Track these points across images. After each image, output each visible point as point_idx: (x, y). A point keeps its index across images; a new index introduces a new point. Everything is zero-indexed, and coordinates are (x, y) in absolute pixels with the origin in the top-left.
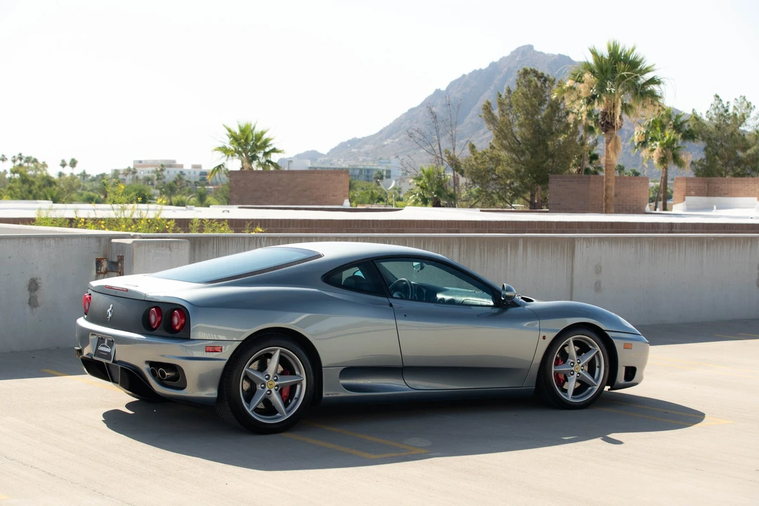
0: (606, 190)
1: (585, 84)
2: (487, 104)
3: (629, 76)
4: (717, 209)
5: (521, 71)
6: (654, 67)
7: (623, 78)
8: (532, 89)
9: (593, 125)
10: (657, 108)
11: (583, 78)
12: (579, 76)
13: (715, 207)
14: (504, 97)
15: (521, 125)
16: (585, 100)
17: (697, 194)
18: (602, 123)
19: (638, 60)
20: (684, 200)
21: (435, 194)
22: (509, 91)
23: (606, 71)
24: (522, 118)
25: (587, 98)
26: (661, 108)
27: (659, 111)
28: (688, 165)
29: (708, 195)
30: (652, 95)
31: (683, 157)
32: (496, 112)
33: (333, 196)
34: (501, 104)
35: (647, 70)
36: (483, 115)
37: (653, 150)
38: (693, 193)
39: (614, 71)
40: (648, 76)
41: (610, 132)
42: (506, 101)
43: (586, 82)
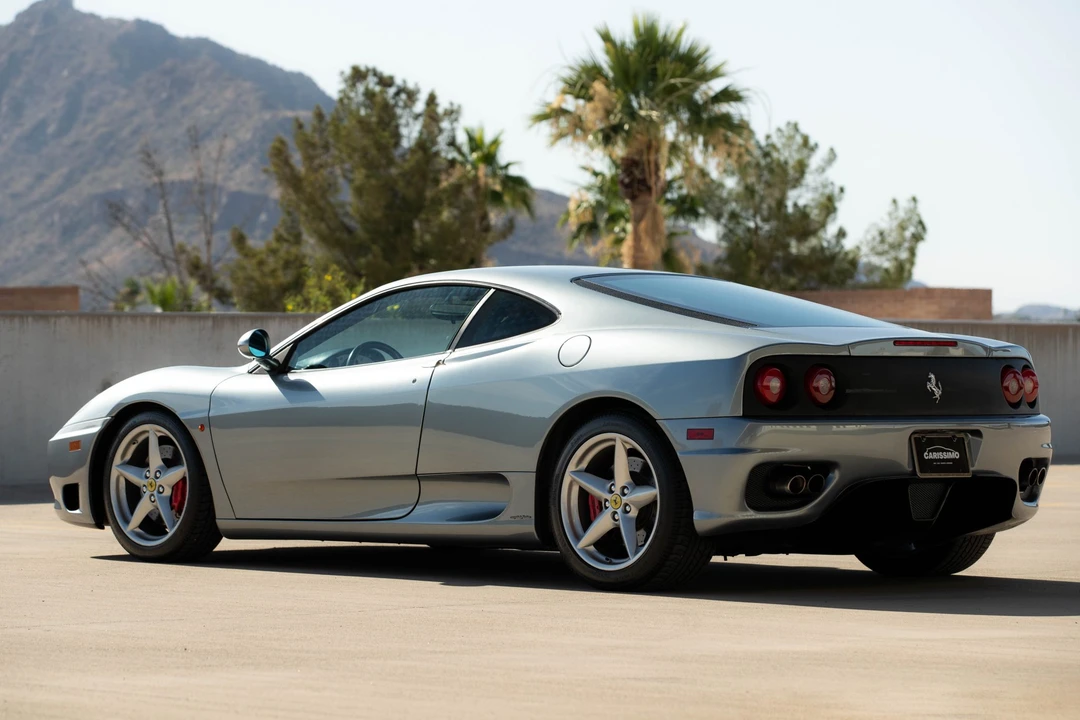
1: (597, 103)
2: (277, 144)
3: (685, 85)
5: (348, 71)
6: (725, 69)
7: (672, 89)
8: (378, 109)
10: (735, 151)
11: (591, 92)
12: (582, 87)
14: (308, 129)
15: (359, 191)
16: (600, 136)
18: (627, 180)
19: (696, 53)
22: (320, 116)
24: (359, 176)
25: (602, 130)
26: (743, 150)
27: (740, 156)
30: (726, 120)
32: (297, 158)
34: (307, 145)
35: (715, 74)
36: (272, 169)
37: (619, 241)
39: (653, 75)
40: (716, 86)
41: (642, 198)
42: (316, 138)
43: (596, 98)
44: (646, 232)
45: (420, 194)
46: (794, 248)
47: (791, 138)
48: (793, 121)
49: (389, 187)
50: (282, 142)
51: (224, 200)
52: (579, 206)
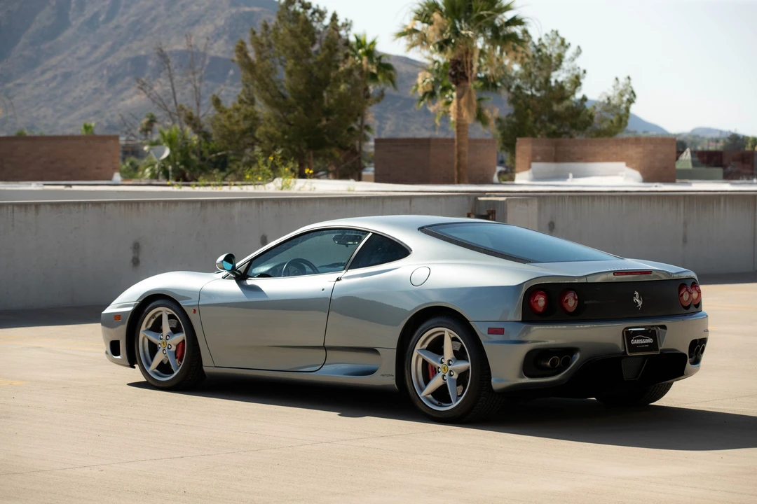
0: (459, 156)
1: (435, 26)
2: (240, 45)
3: (489, 15)
4: (575, 177)
6: (512, 5)
7: (481, 18)
8: (301, 24)
9: (374, 71)
10: (520, 55)
11: (432, 19)
12: (426, 16)
13: (571, 175)
14: (259, 34)
15: (290, 73)
16: (437, 46)
17: (544, 160)
18: (453, 73)
20: (530, 167)
21: (181, 164)
22: (266, 27)
23: (459, 10)
24: (290, 64)
25: (438, 43)
26: (524, 55)
28: (492, 123)
29: (556, 160)
30: (513, 37)
31: (487, 112)
32: (252, 55)
33: (97, 168)
34: (258, 44)
35: (508, 8)
36: (237, 59)
38: (538, 158)
39: (470, 9)
40: (508, 15)
41: (462, 84)
42: (264, 40)
43: (435, 23)
44: (465, 105)
45: (327, 76)
46: (556, 107)
47: (554, 40)
48: (555, 29)
49: (308, 71)
50: (243, 43)
51: (207, 62)
52: (424, 81)
